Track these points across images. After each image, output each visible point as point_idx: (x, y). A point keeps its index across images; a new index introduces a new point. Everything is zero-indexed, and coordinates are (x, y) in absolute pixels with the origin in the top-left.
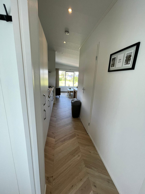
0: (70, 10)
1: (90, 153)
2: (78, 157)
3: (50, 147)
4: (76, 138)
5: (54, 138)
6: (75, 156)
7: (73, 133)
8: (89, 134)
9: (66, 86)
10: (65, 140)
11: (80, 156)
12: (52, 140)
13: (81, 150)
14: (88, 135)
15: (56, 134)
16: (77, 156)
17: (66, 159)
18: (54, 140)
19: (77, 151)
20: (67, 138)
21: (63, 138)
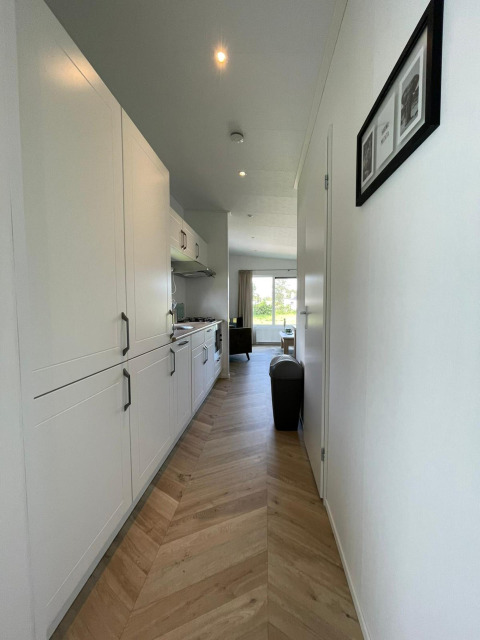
0: (221, 57)
1: (314, 598)
2: (246, 606)
3: (148, 532)
4: (263, 510)
5: (179, 497)
6: (233, 596)
7: (258, 490)
8: (327, 503)
9: (277, 323)
10: (214, 513)
11: (261, 604)
12: (167, 504)
13: (270, 572)
14: (324, 509)
15: (190, 483)
16: (244, 599)
17: (188, 604)
18: (174, 503)
19: (251, 572)
20: (226, 504)
21: (210, 500)
